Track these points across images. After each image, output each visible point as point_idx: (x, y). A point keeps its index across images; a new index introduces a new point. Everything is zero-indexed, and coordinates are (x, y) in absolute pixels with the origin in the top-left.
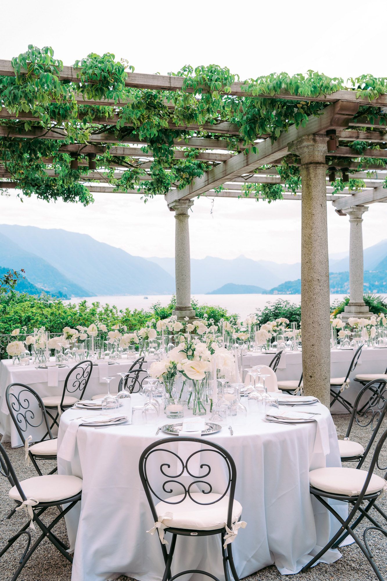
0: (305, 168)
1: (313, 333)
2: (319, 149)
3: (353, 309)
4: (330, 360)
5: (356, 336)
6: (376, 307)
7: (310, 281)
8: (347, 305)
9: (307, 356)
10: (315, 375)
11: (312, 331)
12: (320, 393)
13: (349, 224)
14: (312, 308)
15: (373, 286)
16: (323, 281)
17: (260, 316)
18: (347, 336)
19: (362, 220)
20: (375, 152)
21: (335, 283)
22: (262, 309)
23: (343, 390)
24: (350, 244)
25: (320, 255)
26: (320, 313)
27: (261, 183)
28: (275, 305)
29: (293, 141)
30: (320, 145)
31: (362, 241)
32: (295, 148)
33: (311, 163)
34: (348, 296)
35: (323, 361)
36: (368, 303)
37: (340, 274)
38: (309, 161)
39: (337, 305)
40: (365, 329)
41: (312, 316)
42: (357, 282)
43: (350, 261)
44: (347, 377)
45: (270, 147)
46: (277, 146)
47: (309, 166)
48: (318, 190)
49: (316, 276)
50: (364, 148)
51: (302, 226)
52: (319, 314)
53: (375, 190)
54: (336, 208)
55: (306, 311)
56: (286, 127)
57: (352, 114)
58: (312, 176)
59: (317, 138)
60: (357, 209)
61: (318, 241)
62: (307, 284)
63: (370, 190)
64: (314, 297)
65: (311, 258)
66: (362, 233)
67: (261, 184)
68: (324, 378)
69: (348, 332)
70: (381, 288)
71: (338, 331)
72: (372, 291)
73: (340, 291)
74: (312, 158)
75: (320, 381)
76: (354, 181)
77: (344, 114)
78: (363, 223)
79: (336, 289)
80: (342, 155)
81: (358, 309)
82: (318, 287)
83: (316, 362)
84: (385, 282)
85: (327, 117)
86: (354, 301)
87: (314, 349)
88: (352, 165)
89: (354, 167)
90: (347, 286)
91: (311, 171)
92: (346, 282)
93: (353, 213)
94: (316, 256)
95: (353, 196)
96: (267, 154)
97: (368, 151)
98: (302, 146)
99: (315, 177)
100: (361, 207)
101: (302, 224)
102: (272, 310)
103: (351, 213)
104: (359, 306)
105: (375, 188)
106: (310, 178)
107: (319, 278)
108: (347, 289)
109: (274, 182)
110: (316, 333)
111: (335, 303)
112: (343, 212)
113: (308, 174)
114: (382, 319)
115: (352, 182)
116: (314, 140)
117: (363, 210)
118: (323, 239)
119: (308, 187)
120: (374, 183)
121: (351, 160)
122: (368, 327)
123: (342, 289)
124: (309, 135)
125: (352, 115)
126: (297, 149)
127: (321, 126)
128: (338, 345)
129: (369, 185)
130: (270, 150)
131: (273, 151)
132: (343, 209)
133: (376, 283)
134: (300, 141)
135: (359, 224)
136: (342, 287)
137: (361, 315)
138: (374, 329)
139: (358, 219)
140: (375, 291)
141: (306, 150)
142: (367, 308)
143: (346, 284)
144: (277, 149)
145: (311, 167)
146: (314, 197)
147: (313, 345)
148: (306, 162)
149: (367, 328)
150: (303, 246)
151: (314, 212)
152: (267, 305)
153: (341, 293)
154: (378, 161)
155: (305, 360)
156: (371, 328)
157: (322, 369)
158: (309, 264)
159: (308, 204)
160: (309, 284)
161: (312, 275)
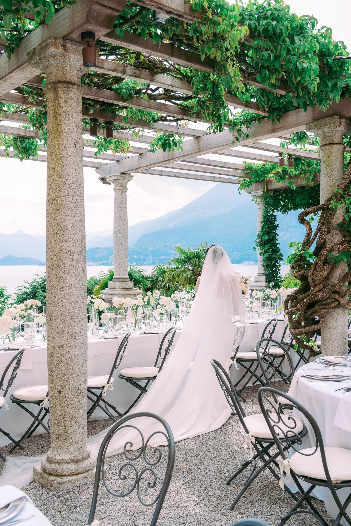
0: (52, 88)
1: (63, 329)
2: (71, 63)
3: (117, 284)
4: (87, 365)
5: (121, 319)
6: (138, 279)
7: (59, 253)
8: (111, 280)
9: (54, 362)
10: (65, 389)
11: (61, 326)
12: (73, 415)
13: (113, 193)
14: (61, 292)
15: (133, 259)
16: (76, 253)
17: (28, 289)
18: (111, 319)
19: (127, 190)
20: (143, 101)
21: (102, 256)
22: (31, 281)
23: (106, 393)
24: (114, 215)
25: (72, 215)
26: (73, 299)
27: (12, 134)
28: (44, 277)
29: (34, 49)
30: (73, 56)
31: (127, 212)
32: (38, 58)
33: (60, 82)
34: (112, 268)
35: (76, 368)
36: (131, 276)
37: (106, 248)
38: (58, 79)
39: (102, 278)
40: (130, 310)
41: (60, 304)
42: (121, 256)
43: (114, 233)
44: (111, 375)
45: (7, 64)
46: (15, 62)
47: (58, 85)
48: (70, 122)
49: (67, 246)
50: (130, 95)
51: (48, 174)
52: (71, 302)
53: (140, 156)
54: (99, 176)
55: (52, 297)
56: (18, 14)
57: (118, 8)
58: (62, 100)
59: (69, 45)
60: (122, 177)
61: (70, 195)
62: (54, 258)
63: (135, 156)
64: (65, 276)
65: (59, 220)
66: (126, 203)
67: (11, 137)
68: (78, 392)
69: (112, 315)
70: (139, 261)
71: (100, 313)
72: (132, 264)
73: (106, 263)
74: (61, 75)
75: (72, 397)
76: (119, 142)
77: (106, 7)
78: (128, 193)
79: (102, 261)
80: (105, 100)
81: (123, 285)
82: (70, 262)
83: (67, 371)
84: (142, 256)
85: (82, 10)
86: (118, 277)
87: (64, 352)
88: (117, 119)
89: (118, 121)
90: (112, 259)
91: (61, 93)
92: (110, 256)
93: (118, 181)
94: (67, 217)
95: (117, 163)
96: (3, 75)
97: (135, 99)
98: (46, 54)
99: (66, 102)
100: (125, 175)
101: (48, 171)
102: (40, 282)
103: (115, 181)
104: (123, 281)
105: (141, 154)
106: (59, 104)
107: (72, 249)
108: (112, 262)
109: (27, 134)
110: (67, 329)
111: (100, 275)
112: (107, 180)
113: (57, 97)
114: (149, 298)
115: (117, 143)
116: (65, 47)
117: (128, 179)
118: (77, 193)
119: (56, 117)
120: (139, 148)
121: (115, 113)
122: (134, 307)
123: (108, 261)
124: (56, 38)
125: (118, 11)
126: (40, 59)
127: (73, 24)
128: (101, 328)
129: (134, 150)
130: (7, 68)
131: (11, 70)
132: (107, 176)
133: (135, 257)
134: (44, 47)
135: (123, 193)
136: (107, 260)
137: (126, 292)
138: (140, 310)
139: (123, 188)
140: (134, 264)
141: (52, 61)
142: (131, 284)
143: (111, 257)
144: (15, 66)
145: (61, 88)
146: (64, 132)
147: (62, 346)
148: (54, 79)
149: (133, 309)
150: (49, 203)
151: (64, 153)
152: (35, 277)
153: (107, 265)
154: (146, 116)
155: (52, 367)
156: (137, 309)
157: (76, 380)
158: (57, 229)
159: (55, 141)
160: (58, 257)
161: (61, 245)
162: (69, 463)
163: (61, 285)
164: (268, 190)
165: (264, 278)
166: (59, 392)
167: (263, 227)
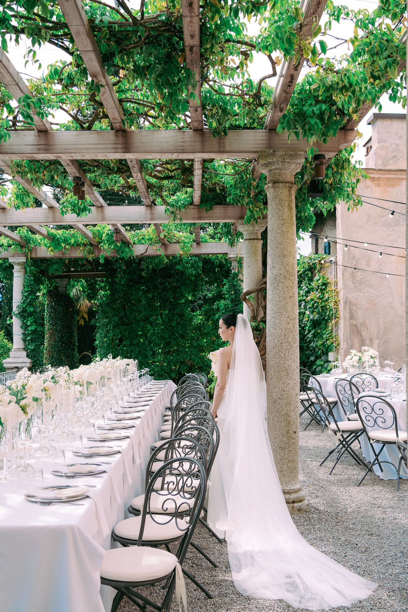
7: (295, 319)
9: (291, 408)
11: (296, 378)
14: (296, 351)
62: (291, 323)
65: (294, 292)
106: (292, 200)
119: (290, 210)
146: (294, 222)
148: (288, 180)
155: (289, 413)
158: (293, 299)
159: (290, 229)
161: (295, 312)
164: (31, 258)
165: (25, 353)
166: (295, 432)
167: (27, 297)
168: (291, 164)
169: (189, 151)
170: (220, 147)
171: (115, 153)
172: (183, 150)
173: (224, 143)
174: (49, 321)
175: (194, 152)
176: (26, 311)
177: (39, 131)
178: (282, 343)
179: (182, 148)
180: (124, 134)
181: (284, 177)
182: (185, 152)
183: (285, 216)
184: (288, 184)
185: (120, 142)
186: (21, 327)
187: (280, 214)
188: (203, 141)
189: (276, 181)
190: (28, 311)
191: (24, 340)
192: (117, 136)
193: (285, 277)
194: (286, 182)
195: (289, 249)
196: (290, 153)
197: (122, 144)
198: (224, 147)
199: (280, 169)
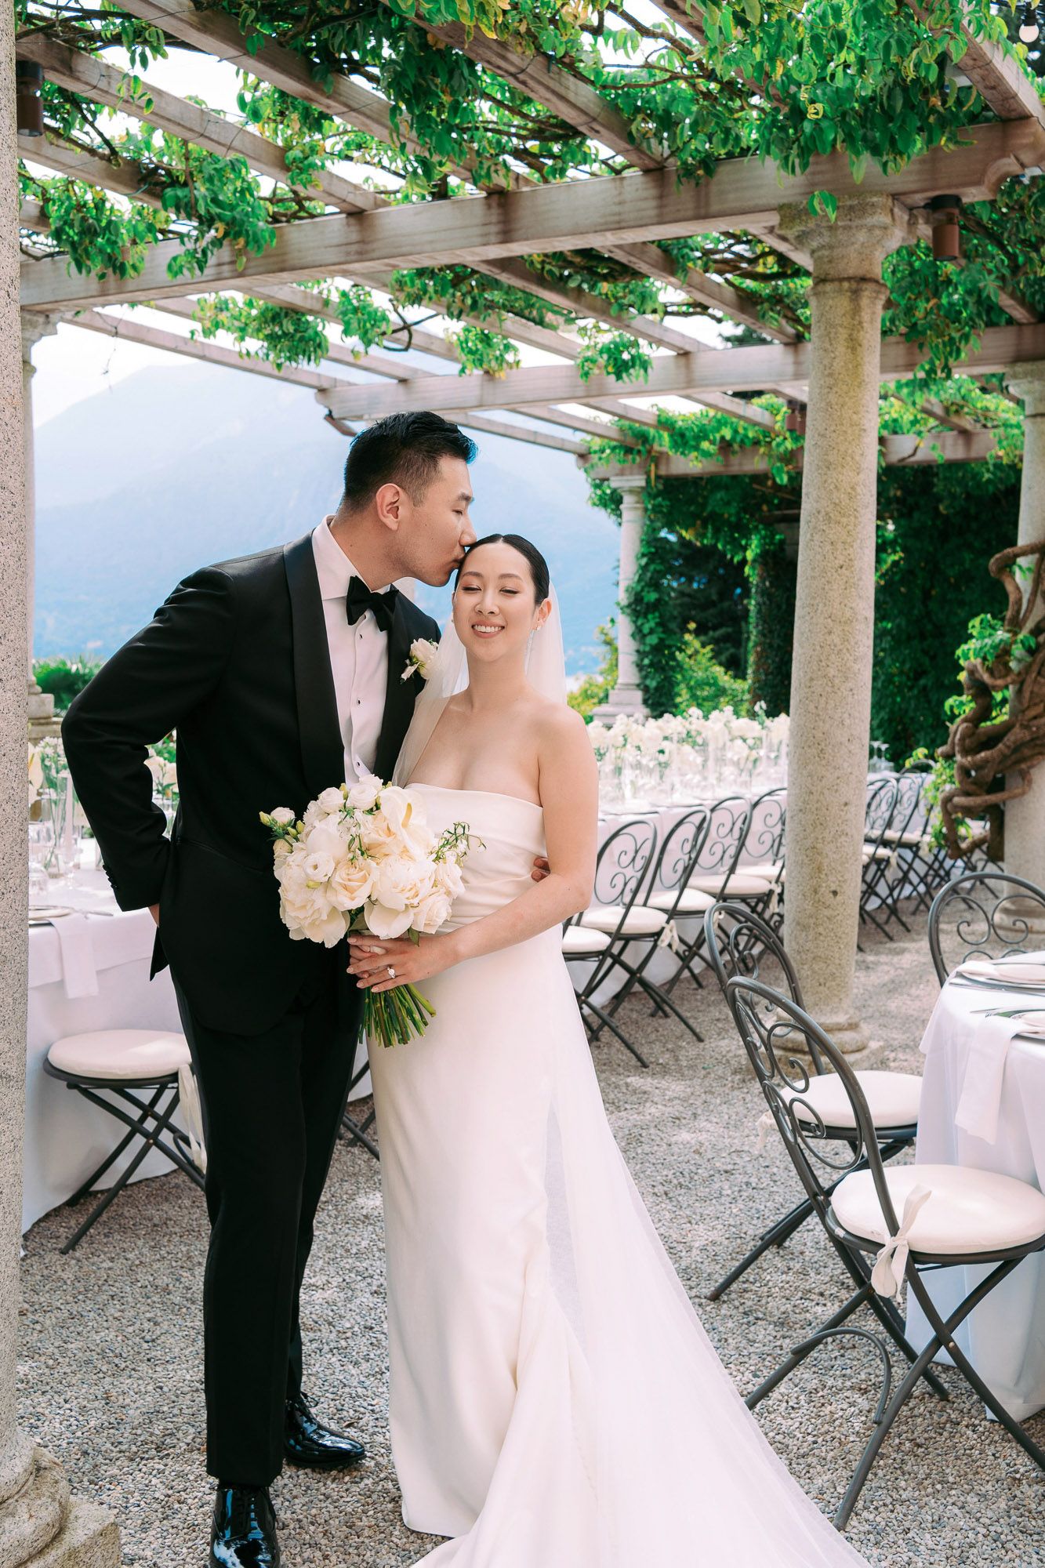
0: (849, 291)
9: (826, 835)
10: (845, 887)
11: (846, 765)
14: (850, 699)
33: (865, 278)
38: (861, 272)
41: (847, 722)
47: (860, 286)
49: (862, 609)
58: (866, 315)
64: (856, 667)
65: (852, 556)
74: (867, 264)
75: (853, 902)
83: (850, 853)
87: (849, 816)
91: (865, 301)
98: (857, 222)
99: (871, 322)
106: (860, 323)
107: (868, 614)
113: (857, 310)
119: (853, 349)
126: (830, 226)
134: (852, 207)
145: (866, 290)
146: (867, 380)
147: (846, 804)
148: (851, 272)
151: (866, 423)
155: (819, 845)
158: (847, 573)
159: (851, 398)
160: (846, 628)
161: (853, 605)
162: (846, 1030)
163: (850, 685)
164: (658, 477)
165: (639, 695)
166: (835, 893)
167: (644, 568)
168: (854, 231)
169: (632, 223)
170: (698, 207)
171: (485, 245)
172: (619, 222)
173: (707, 195)
174: (757, 625)
175: (641, 226)
176: (642, 599)
177: (350, 214)
178: (812, 679)
179: (617, 218)
180: (502, 201)
181: (840, 267)
182: (624, 228)
183: (838, 365)
184: (846, 285)
185: (494, 219)
186: (633, 635)
187: (826, 362)
188: (661, 197)
189: (823, 277)
190: (646, 600)
191: (640, 667)
192: (489, 207)
193: (828, 518)
194: (841, 280)
195: (842, 449)
196: (849, 203)
197: (499, 222)
198: (707, 204)
199: (831, 247)
